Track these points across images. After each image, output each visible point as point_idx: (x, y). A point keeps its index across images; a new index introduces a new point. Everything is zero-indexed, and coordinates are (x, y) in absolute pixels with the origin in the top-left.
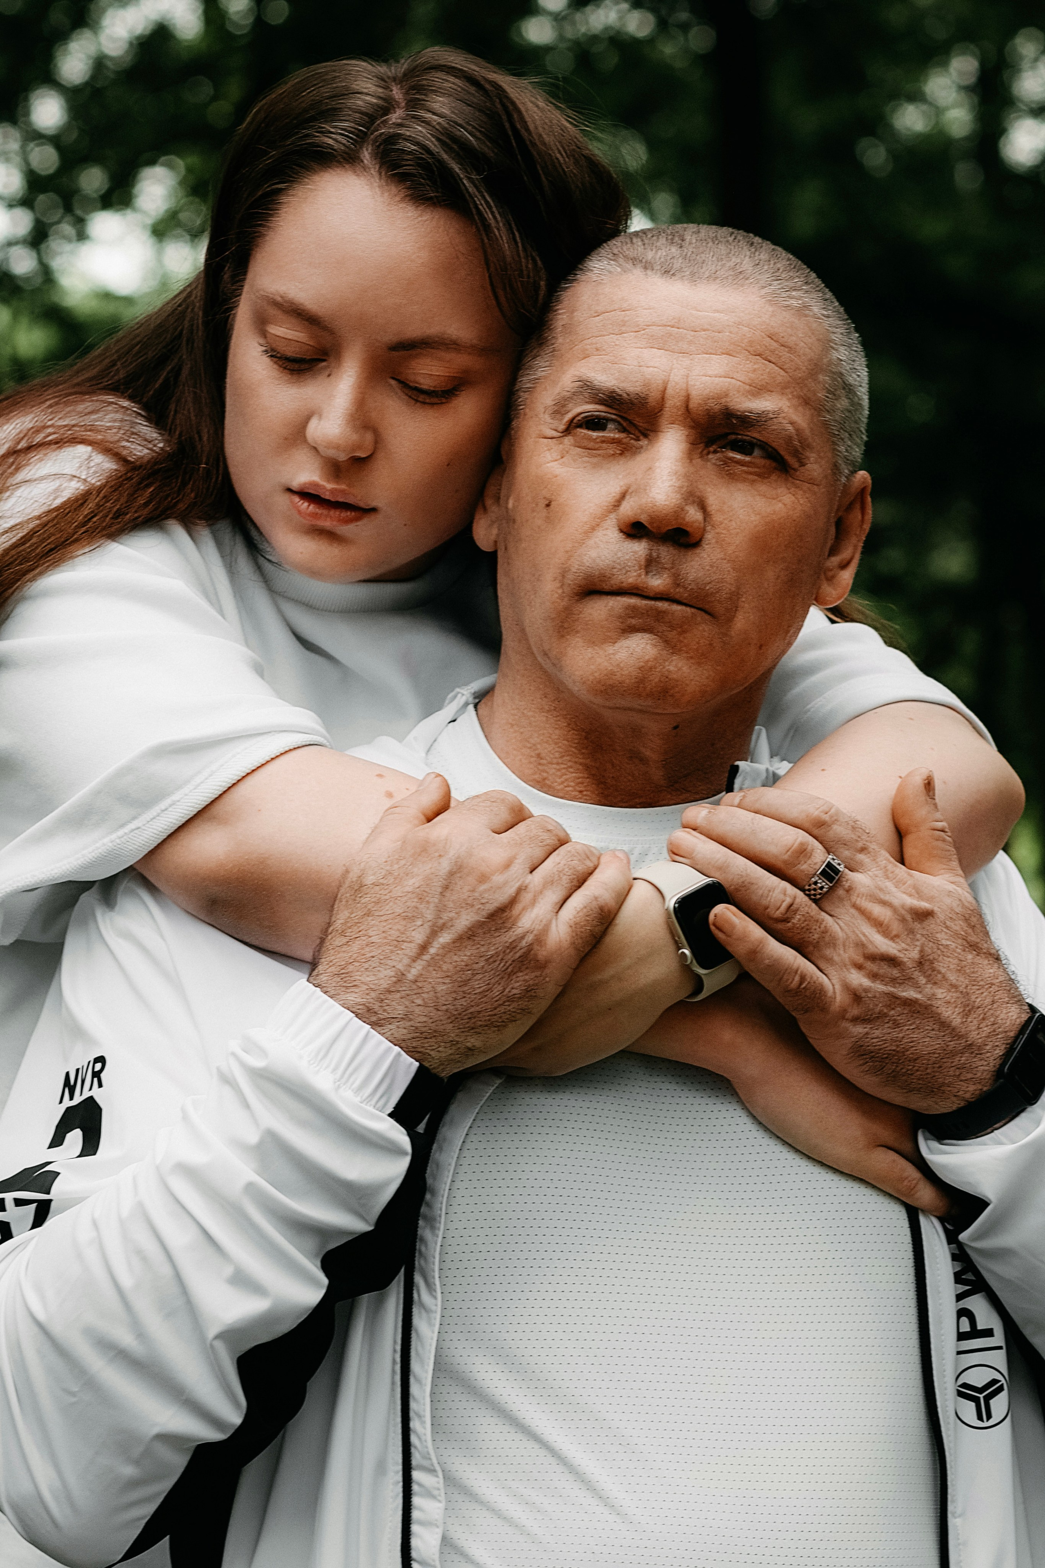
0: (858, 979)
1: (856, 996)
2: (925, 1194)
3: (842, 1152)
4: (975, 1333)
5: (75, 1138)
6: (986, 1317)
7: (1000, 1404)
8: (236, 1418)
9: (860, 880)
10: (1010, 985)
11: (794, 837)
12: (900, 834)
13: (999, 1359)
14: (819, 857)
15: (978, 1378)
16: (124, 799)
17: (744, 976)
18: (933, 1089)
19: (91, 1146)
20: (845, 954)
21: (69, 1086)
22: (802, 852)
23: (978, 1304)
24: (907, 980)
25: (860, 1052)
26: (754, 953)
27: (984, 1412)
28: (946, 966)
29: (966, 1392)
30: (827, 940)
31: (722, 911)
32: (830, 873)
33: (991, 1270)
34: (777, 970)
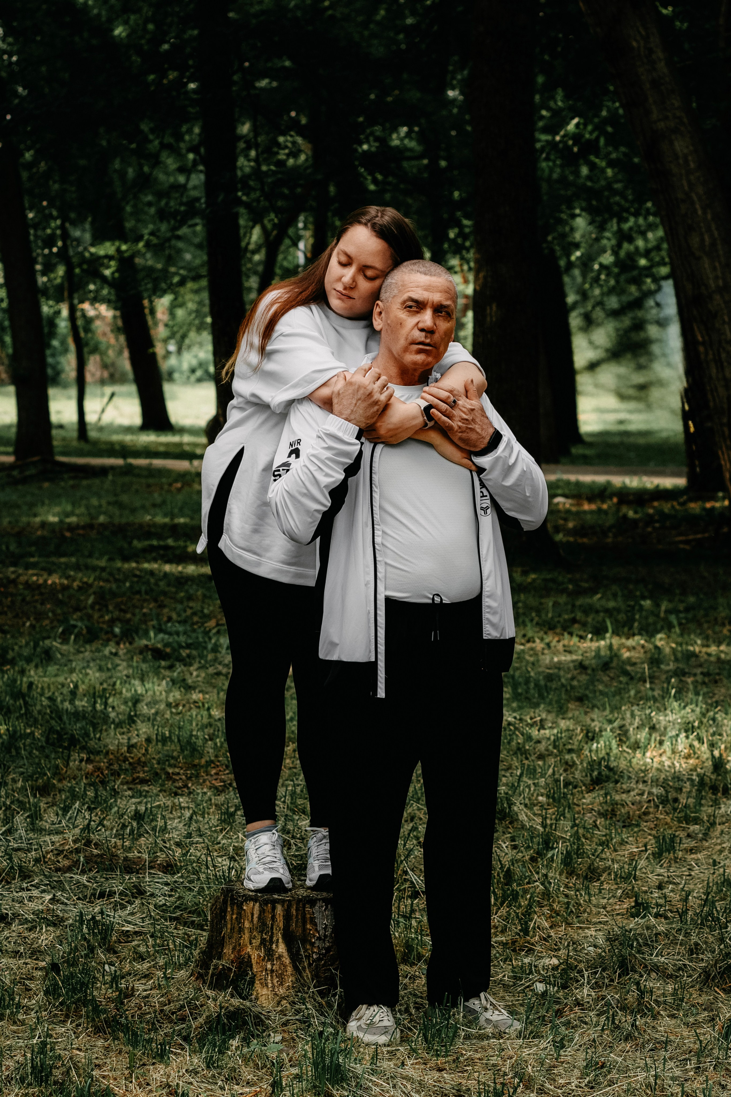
0: (460, 424)
1: (460, 427)
2: (473, 468)
3: (456, 459)
4: (483, 496)
5: (294, 456)
6: (486, 493)
7: (489, 511)
8: (329, 505)
9: (460, 403)
10: (491, 424)
11: (447, 394)
12: (466, 391)
13: (489, 502)
14: (452, 398)
15: (484, 506)
16: (306, 381)
17: (436, 422)
18: (475, 446)
19: (298, 456)
20: (457, 419)
21: (291, 445)
22: (449, 397)
23: (484, 490)
24: (470, 424)
25: (461, 439)
26: (439, 419)
27: (486, 513)
28: (477, 420)
29: (482, 509)
30: (454, 416)
31: (433, 410)
32: (454, 402)
33: (486, 483)
34: (444, 422)
